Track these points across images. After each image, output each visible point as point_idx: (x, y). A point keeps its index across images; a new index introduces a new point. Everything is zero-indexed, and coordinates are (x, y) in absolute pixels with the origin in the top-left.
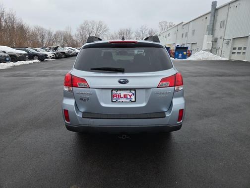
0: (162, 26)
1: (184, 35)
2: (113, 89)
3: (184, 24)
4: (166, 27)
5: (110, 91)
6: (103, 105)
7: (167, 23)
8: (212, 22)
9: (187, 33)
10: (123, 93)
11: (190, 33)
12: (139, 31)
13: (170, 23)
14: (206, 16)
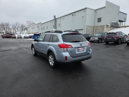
0: (28, 23)
1: (43, 29)
2: (78, 48)
3: (41, 23)
4: (31, 24)
5: (77, 48)
6: (77, 53)
7: (30, 22)
8: (55, 24)
9: (44, 28)
10: (80, 48)
11: (45, 28)
12: (15, 25)
13: (32, 22)
14: (52, 21)
